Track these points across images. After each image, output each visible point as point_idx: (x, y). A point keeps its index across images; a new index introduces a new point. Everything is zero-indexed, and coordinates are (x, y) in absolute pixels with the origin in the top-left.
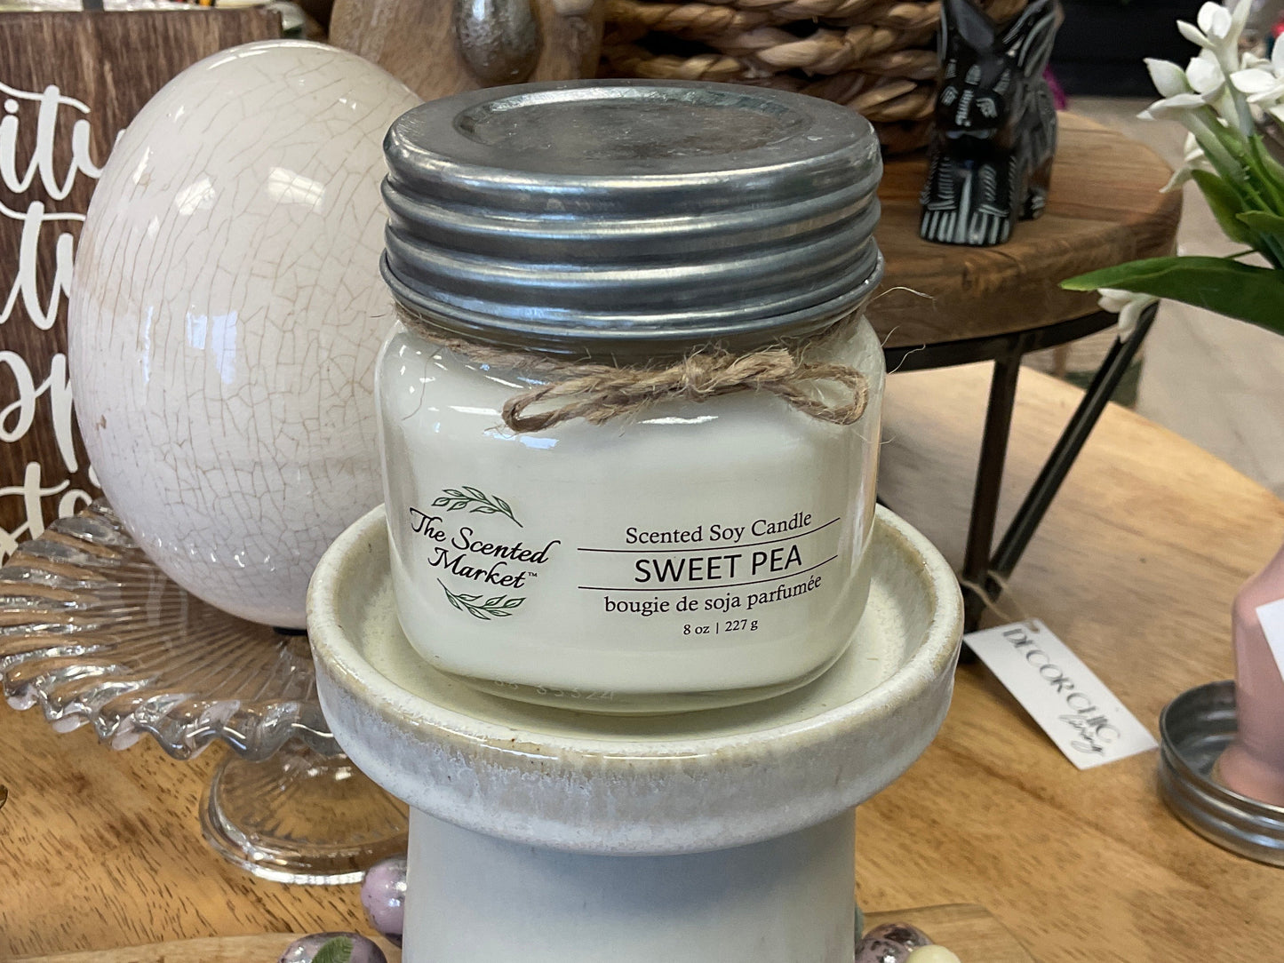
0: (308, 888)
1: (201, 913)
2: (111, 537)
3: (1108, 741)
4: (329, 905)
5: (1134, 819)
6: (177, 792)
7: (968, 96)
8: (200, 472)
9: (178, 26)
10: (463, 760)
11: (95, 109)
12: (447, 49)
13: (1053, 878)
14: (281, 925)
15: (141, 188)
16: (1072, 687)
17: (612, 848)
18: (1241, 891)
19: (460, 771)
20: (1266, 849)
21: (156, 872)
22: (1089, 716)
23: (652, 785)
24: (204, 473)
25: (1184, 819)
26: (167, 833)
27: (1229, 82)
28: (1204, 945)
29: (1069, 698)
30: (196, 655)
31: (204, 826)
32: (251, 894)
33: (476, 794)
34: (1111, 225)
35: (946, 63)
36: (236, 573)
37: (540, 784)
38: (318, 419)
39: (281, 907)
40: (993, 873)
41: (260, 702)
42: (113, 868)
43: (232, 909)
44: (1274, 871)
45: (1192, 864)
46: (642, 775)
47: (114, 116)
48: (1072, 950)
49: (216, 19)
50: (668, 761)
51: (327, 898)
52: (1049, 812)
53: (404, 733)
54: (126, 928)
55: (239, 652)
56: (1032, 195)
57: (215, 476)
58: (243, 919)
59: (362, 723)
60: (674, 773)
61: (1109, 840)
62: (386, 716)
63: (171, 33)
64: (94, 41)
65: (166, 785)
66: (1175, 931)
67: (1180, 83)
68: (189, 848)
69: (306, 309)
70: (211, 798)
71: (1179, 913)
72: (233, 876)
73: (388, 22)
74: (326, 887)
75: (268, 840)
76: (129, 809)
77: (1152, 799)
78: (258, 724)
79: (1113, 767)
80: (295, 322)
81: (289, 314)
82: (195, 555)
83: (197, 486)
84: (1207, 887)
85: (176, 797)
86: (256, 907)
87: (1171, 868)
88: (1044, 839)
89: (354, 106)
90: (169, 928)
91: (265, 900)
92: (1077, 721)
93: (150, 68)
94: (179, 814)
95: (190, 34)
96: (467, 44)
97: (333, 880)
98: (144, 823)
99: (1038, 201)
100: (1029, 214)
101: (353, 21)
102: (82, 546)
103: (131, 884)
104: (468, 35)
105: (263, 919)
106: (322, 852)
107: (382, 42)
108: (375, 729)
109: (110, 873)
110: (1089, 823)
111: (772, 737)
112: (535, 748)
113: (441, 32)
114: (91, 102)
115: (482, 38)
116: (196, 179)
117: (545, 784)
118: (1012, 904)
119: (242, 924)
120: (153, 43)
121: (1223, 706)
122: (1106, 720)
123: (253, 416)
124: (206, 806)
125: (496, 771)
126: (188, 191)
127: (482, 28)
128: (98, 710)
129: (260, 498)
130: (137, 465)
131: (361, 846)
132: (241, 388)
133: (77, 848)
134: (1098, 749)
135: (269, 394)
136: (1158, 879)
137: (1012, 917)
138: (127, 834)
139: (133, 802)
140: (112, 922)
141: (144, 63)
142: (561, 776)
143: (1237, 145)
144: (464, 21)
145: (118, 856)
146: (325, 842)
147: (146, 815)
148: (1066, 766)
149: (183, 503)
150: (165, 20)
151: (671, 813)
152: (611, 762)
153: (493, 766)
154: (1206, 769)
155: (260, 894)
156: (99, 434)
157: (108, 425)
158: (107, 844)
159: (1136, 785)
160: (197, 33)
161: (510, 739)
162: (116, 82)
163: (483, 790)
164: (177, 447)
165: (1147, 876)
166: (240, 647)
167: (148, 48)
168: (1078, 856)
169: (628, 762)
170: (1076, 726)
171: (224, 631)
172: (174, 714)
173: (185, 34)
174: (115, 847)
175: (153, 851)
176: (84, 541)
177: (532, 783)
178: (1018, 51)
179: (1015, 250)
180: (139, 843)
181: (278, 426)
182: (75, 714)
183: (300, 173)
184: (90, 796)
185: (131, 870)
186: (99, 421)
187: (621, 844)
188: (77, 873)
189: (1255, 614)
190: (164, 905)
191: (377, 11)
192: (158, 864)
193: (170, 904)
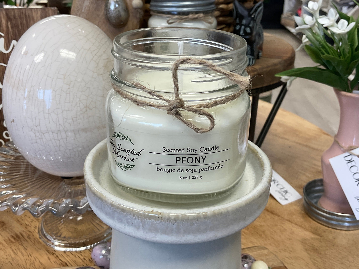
0: (71, 252)
1: (41, 261)
2: (12, 152)
3: (289, 197)
4: (78, 257)
5: (298, 219)
6: (31, 225)
7: (243, 27)
8: (42, 134)
9: (29, 12)
10: (137, 217)
11: (6, 35)
12: (103, 17)
13: (280, 236)
14: (64, 264)
15: (25, 55)
16: (277, 182)
17: (182, 242)
18: (330, 237)
19: (136, 221)
20: (335, 225)
21: (26, 249)
22: (283, 190)
23: (194, 223)
24: (43, 134)
25: (312, 217)
26: (29, 237)
27: (317, 22)
28: (323, 253)
29: (277, 185)
30: (39, 186)
31: (40, 235)
32: (55, 255)
33: (141, 228)
34: (280, 60)
35: (236, 19)
36: (51, 162)
37: (161, 224)
38: (76, 118)
39: (64, 258)
40: (263, 236)
41: (59, 199)
42: (14, 249)
43: (49, 259)
44: (338, 231)
45: (316, 230)
46: (192, 220)
47: (11, 36)
48: (288, 257)
49: (39, 10)
50: (199, 215)
51: (77, 255)
52: (276, 218)
53: (118, 210)
54: (19, 267)
55: (51, 185)
56: (259, 52)
57: (46, 135)
58: (53, 262)
59: (104, 208)
60: (201, 219)
61: (293, 225)
62: (112, 205)
63: (27, 14)
64: (5, 16)
65: (27, 223)
66: (315, 250)
67: (303, 22)
68: (35, 242)
69: (73, 87)
70: (41, 227)
71: (315, 244)
72: (49, 249)
73: (87, 10)
74: (76, 252)
75: (59, 238)
76: (17, 231)
77: (303, 212)
78: (59, 206)
79: (291, 204)
80: (70, 91)
81: (68, 89)
82: (39, 157)
83: (41, 138)
84: (321, 236)
85: (31, 227)
86: (56, 258)
87: (311, 232)
88: (276, 225)
89: (83, 32)
90: (31, 266)
91: (59, 257)
92: (280, 192)
93: (21, 23)
94: (32, 231)
95: (32, 14)
96: (109, 16)
97: (78, 249)
98: (22, 235)
99: (260, 54)
100: (258, 57)
101: (77, 11)
102: (3, 155)
103: (19, 254)
104: (109, 14)
105: (59, 262)
106: (75, 241)
107: (85, 16)
108: (109, 209)
109: (13, 250)
110: (287, 220)
111: (228, 206)
112: (159, 213)
113: (102, 13)
114: (5, 33)
115: (113, 15)
116: (41, 52)
117: (163, 224)
118: (270, 244)
119: (53, 264)
120: (22, 17)
121: (318, 186)
122: (287, 191)
123: (58, 118)
124: (40, 229)
125: (147, 221)
126: (39, 55)
127: (113, 12)
128: (12, 204)
129: (59, 141)
130: (23, 132)
131: (86, 239)
132: (54, 110)
133: (3, 244)
134: (287, 199)
135: (63, 111)
136: (308, 235)
137: (271, 248)
138: (17, 239)
139: (18, 229)
140: (14, 265)
141: (19, 22)
142: (167, 221)
143: (318, 38)
144: (108, 10)
145: (15, 245)
146: (75, 238)
147: (22, 232)
148: (278, 204)
149: (37, 143)
150: (25, 11)
151: (199, 231)
152: (182, 216)
153: (146, 219)
154: (316, 203)
155: (57, 255)
156: (12, 124)
157: (15, 122)
158: (12, 242)
159: (298, 208)
160: (34, 14)
161: (151, 211)
162: (12, 27)
163: (143, 226)
164: (36, 127)
165: (305, 234)
166: (51, 183)
167: (20, 18)
168: (286, 230)
169: (187, 216)
170: (280, 193)
171: (46, 179)
172: (34, 204)
173: (31, 14)
174: (14, 243)
175: (25, 243)
176: (4, 154)
177: (158, 224)
178: (254, 16)
179: (257, 67)
180: (21, 241)
181: (65, 120)
182: (5, 205)
183: (70, 50)
184: (6, 228)
185: (19, 249)
186: (12, 120)
187: (185, 241)
188: (3, 251)
189: (329, 161)
190: (30, 260)
191: (84, 8)
192: (27, 247)
193: (31, 259)
